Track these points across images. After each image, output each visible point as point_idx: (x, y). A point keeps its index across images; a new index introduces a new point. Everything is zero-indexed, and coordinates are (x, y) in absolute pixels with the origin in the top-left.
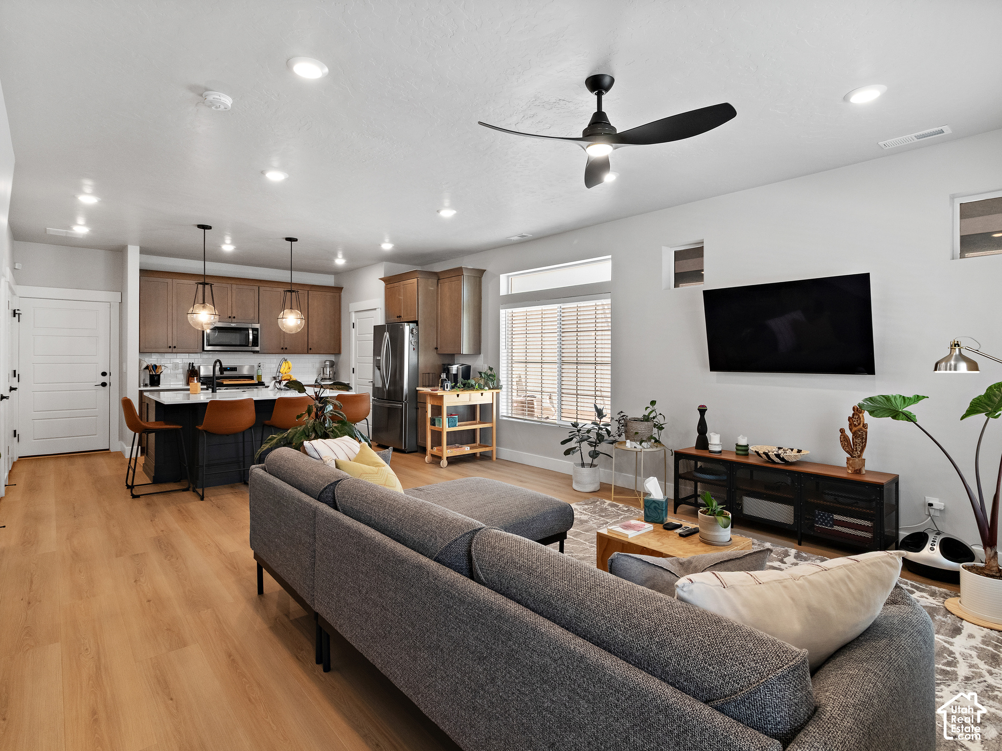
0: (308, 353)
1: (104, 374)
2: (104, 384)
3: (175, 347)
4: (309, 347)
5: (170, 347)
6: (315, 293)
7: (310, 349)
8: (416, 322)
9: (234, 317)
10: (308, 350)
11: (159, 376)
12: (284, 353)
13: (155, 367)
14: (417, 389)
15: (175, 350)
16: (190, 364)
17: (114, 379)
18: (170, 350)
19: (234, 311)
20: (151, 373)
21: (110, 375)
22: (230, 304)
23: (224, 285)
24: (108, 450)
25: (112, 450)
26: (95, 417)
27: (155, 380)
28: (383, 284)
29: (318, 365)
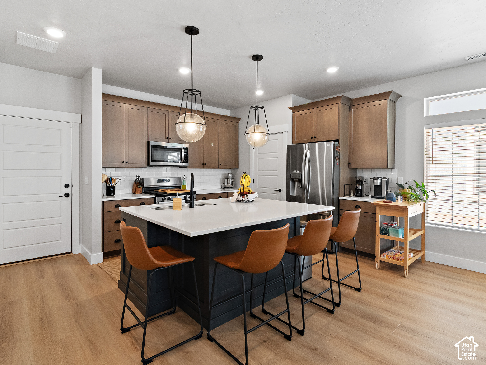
0: (219, 168)
1: (67, 186)
2: (67, 195)
3: (127, 162)
4: (220, 164)
5: (123, 162)
6: (223, 122)
7: (221, 165)
8: (338, 141)
9: (170, 139)
10: (219, 166)
11: (114, 187)
12: (204, 168)
13: (111, 179)
14: (340, 198)
15: (127, 165)
16: (137, 176)
17: (75, 191)
18: (123, 165)
19: (170, 134)
20: (108, 185)
21: (72, 187)
22: (167, 128)
23: (163, 112)
24: (71, 253)
25: (74, 253)
26: (59, 225)
27: (110, 191)
28: (291, 111)
29: (221, 177)
